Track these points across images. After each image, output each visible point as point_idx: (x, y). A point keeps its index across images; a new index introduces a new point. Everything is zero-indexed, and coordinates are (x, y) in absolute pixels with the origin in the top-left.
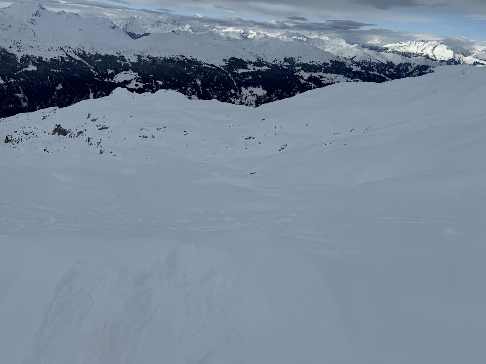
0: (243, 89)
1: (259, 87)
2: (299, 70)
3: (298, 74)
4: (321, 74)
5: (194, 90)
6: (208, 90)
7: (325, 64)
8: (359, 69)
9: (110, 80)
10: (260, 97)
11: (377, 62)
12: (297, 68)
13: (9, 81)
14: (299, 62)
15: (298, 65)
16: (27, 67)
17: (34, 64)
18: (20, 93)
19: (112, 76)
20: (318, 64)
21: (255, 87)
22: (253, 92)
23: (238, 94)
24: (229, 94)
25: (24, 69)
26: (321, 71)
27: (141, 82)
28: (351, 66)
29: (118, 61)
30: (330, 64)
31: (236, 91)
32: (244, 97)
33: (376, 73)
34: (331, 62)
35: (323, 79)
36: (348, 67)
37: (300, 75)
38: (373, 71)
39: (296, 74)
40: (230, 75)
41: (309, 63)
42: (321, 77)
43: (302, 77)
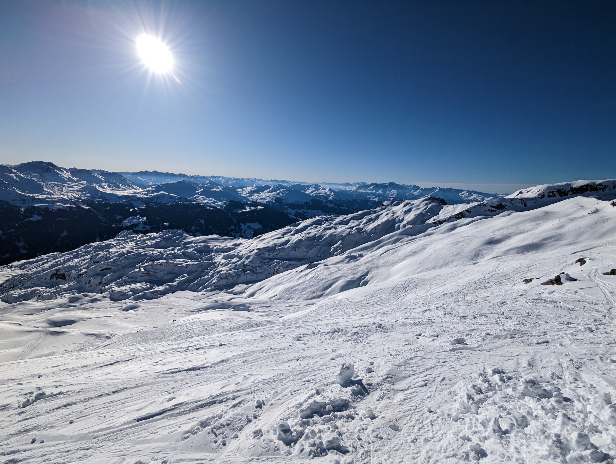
0: (242, 224)
1: (255, 223)
2: (287, 209)
3: (286, 211)
4: (305, 210)
5: (198, 229)
6: (210, 227)
7: (306, 203)
8: (332, 206)
9: (118, 225)
10: (257, 230)
11: (345, 200)
12: (285, 207)
13: (9, 232)
14: (287, 202)
15: (286, 204)
16: (32, 217)
17: (39, 214)
18: (19, 241)
19: (120, 221)
20: (302, 203)
21: (252, 222)
22: (250, 226)
23: (237, 229)
24: (230, 230)
25: (27, 219)
26: (304, 208)
27: (148, 225)
28: (327, 204)
29: (127, 208)
30: (311, 203)
31: (235, 226)
32: (243, 231)
33: (346, 208)
34: (311, 201)
35: (306, 214)
36: (324, 204)
37: (288, 212)
38: (344, 206)
39: (285, 211)
40: (230, 214)
41: (294, 203)
42: (305, 213)
43: (290, 213)
